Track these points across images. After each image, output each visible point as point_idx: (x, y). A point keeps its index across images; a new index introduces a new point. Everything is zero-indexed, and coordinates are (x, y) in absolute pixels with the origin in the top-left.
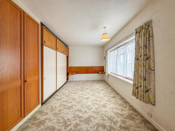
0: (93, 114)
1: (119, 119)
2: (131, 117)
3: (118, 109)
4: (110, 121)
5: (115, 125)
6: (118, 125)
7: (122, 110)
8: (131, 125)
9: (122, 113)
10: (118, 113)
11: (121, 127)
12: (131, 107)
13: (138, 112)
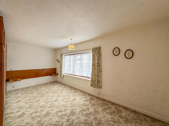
0: (72, 108)
1: (88, 103)
2: (92, 99)
3: (84, 98)
4: (85, 106)
5: (89, 106)
6: (90, 105)
7: (86, 97)
8: (94, 103)
9: (87, 99)
10: (85, 100)
11: (91, 105)
12: (88, 94)
13: (93, 95)
